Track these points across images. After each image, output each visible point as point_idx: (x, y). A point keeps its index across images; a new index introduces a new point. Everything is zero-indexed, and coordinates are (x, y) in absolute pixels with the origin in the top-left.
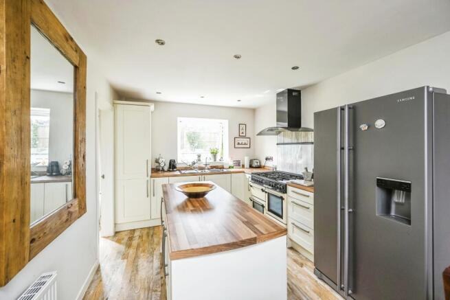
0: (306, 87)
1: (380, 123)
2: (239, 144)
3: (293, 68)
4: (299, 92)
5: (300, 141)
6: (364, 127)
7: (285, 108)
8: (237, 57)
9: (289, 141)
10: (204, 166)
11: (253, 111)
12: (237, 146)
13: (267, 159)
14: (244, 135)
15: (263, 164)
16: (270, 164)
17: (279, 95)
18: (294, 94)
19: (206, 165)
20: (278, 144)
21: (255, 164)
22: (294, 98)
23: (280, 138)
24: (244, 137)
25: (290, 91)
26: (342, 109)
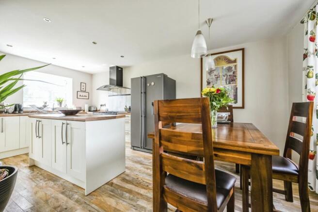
0: (126, 67)
1: (153, 84)
2: (80, 96)
3: (121, 56)
4: (122, 68)
5: (122, 94)
6: (148, 85)
7: (114, 77)
8: (94, 43)
9: (116, 94)
10: (52, 110)
11: (91, 75)
12: (79, 97)
13: (101, 105)
14: (84, 90)
15: (98, 109)
16: (103, 109)
17: (111, 68)
18: (119, 69)
19: (53, 109)
20: (109, 96)
21: (93, 109)
22: (119, 71)
23: (111, 93)
24: (85, 91)
25: (118, 67)
26: (142, 78)
